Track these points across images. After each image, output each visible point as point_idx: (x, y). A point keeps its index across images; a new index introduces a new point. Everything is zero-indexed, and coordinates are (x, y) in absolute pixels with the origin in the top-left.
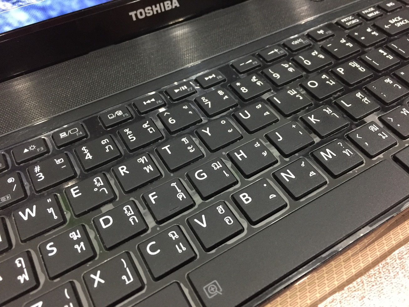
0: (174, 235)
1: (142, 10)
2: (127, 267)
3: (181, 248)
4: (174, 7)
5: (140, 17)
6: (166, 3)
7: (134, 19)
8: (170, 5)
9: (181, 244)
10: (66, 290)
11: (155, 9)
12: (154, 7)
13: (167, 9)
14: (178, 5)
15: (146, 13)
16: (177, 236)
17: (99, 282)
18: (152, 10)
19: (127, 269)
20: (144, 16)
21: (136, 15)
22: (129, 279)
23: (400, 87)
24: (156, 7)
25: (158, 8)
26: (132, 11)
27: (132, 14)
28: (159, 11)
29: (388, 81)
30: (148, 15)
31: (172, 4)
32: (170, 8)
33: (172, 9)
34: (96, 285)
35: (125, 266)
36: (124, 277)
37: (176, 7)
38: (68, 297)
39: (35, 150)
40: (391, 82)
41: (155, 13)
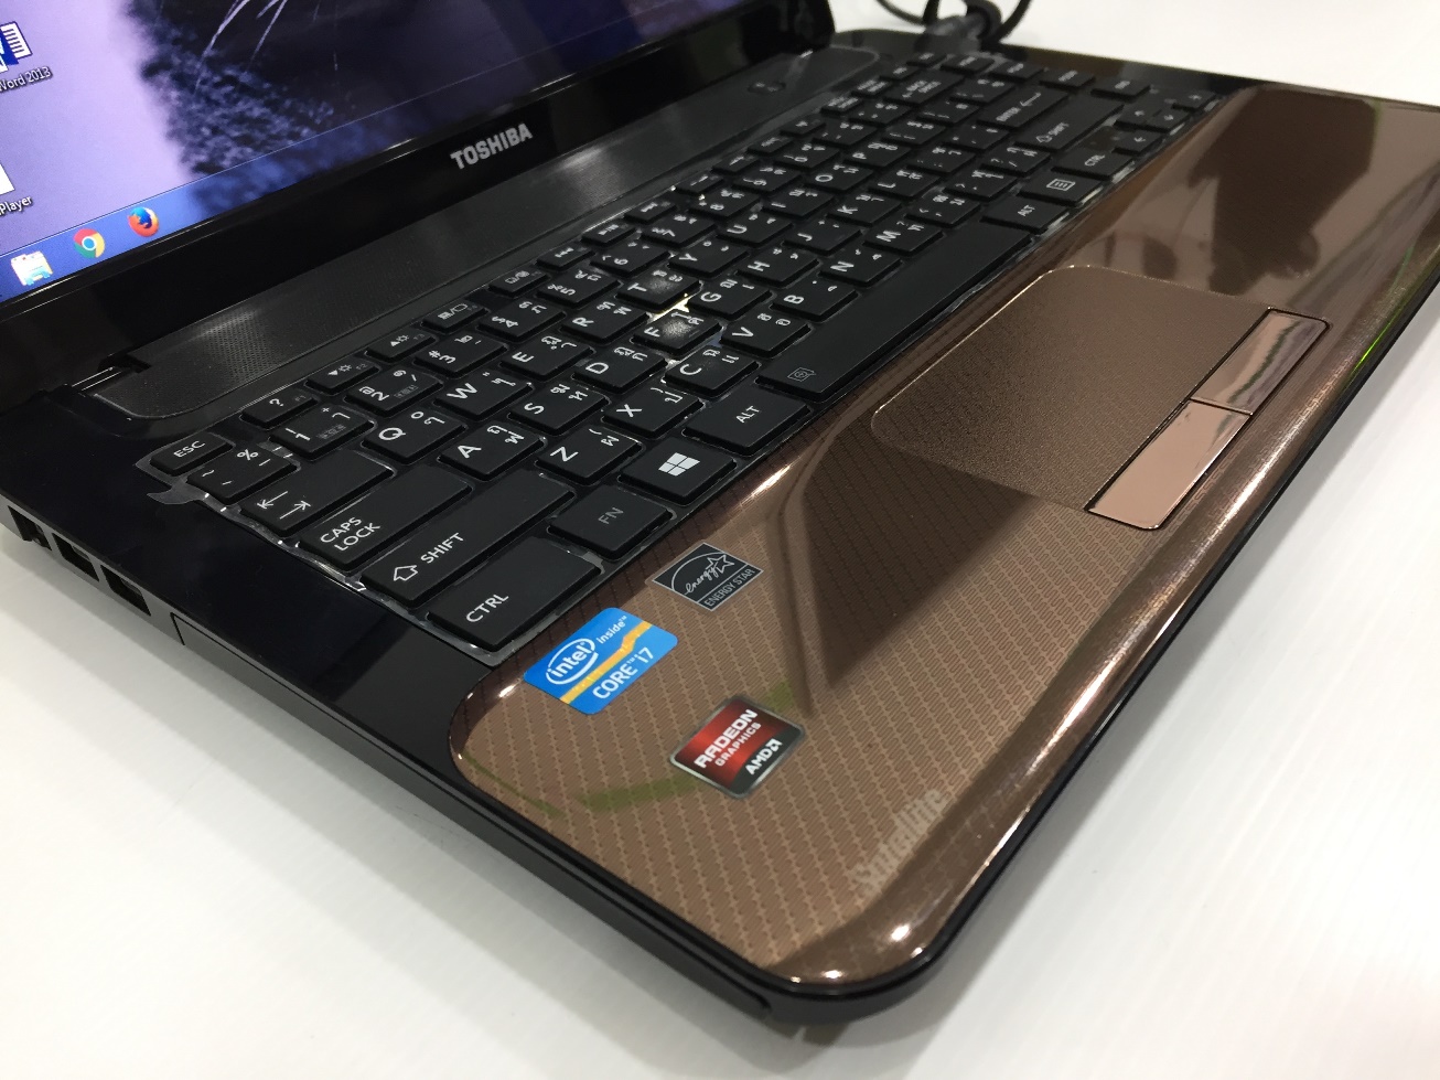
0: (712, 353)
1: (470, 148)
2: (663, 391)
4: (523, 140)
5: (470, 161)
6: (508, 132)
7: (461, 165)
8: (515, 136)
10: (590, 430)
11: (492, 145)
12: (489, 140)
13: (513, 143)
14: (530, 136)
15: (478, 153)
17: (634, 413)
18: (488, 146)
19: (667, 393)
20: (475, 160)
21: (462, 157)
22: (676, 399)
23: (959, 153)
24: (493, 141)
25: (497, 143)
26: (455, 150)
27: (456, 155)
28: (501, 149)
29: (937, 150)
30: (483, 157)
31: (518, 133)
32: (517, 142)
33: (521, 143)
34: (631, 416)
36: (668, 400)
37: (527, 138)
38: (600, 434)
39: (410, 340)
40: (943, 151)
41: (494, 152)
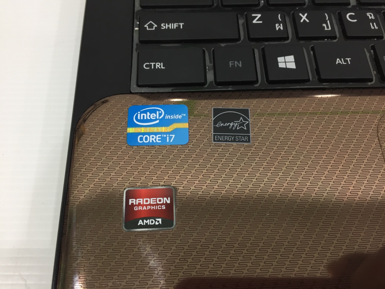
0: (371, 15)
2: (328, 19)
3: (373, 26)
9: (375, 24)
10: (279, 15)
16: (373, 17)
17: (304, 20)
19: (328, 21)
22: (328, 27)
34: (302, 21)
35: (327, 19)
36: (324, 25)
38: (280, 20)
